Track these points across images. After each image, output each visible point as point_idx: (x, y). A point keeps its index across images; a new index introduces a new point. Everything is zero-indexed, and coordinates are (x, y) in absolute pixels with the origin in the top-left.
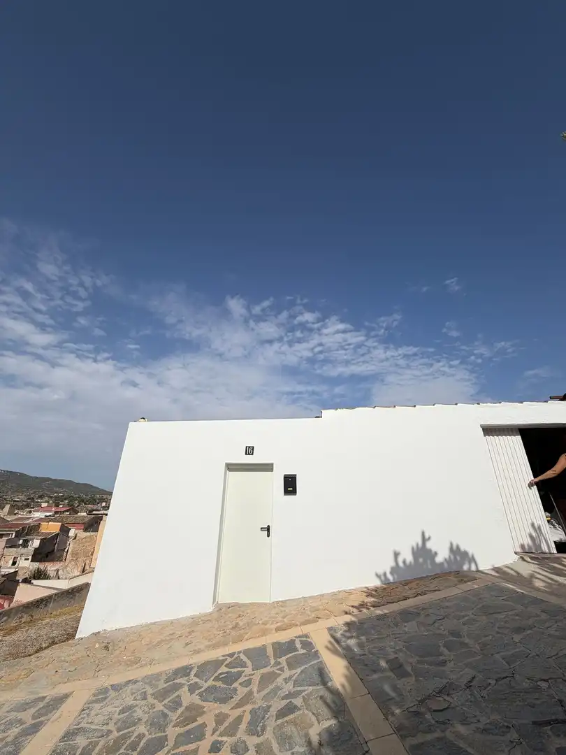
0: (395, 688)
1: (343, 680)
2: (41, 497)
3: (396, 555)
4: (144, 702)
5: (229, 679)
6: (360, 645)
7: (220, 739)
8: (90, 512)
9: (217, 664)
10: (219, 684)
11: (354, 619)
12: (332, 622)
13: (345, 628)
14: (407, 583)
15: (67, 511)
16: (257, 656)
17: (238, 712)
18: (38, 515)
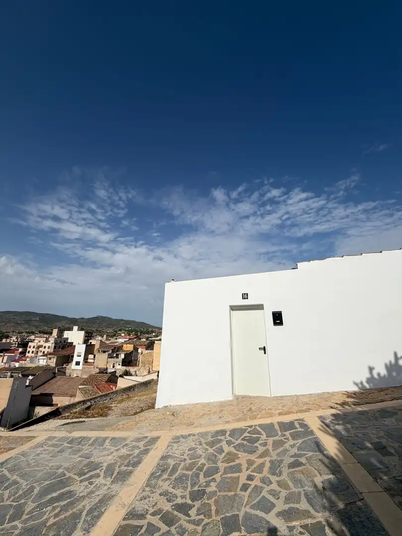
0: (381, 462)
1: (336, 451)
2: (120, 330)
3: (371, 369)
4: (201, 447)
5: (253, 441)
6: (347, 430)
7: (252, 474)
8: (147, 339)
9: (242, 431)
10: (245, 442)
11: (339, 412)
12: (321, 413)
13: (333, 418)
14: (381, 390)
15: (135, 338)
16: (269, 429)
17: (261, 461)
18: (121, 340)
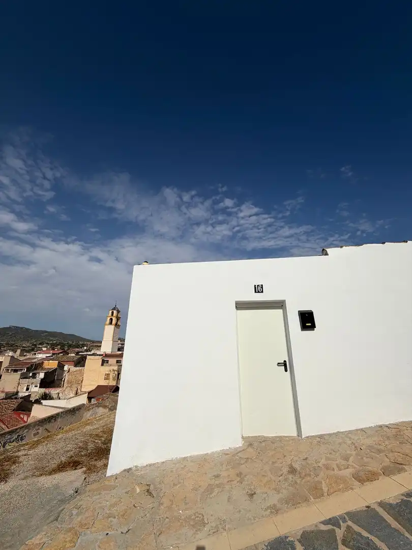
2: (40, 344)
8: (77, 353)
15: (61, 353)
18: (40, 356)
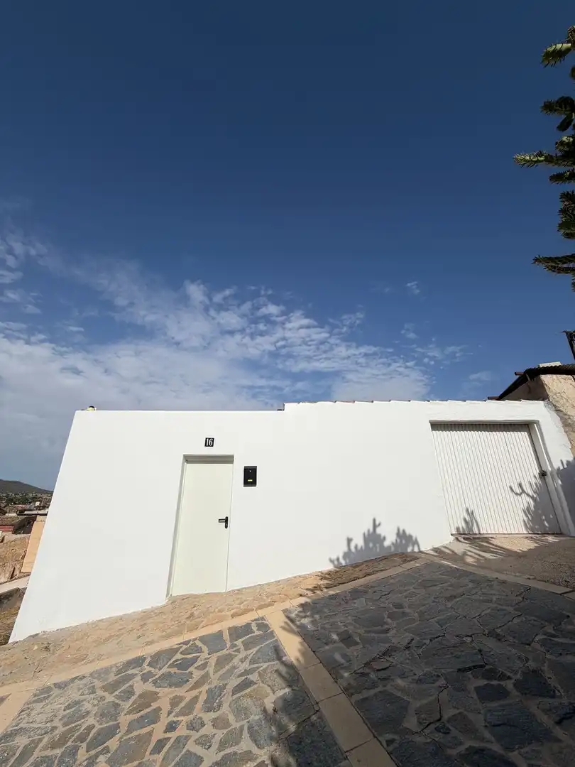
0: (344, 656)
1: (298, 654)
3: (349, 541)
4: (92, 696)
5: (184, 665)
6: (314, 622)
7: (175, 719)
8: (21, 513)
9: (173, 651)
10: (173, 670)
11: (308, 600)
12: (287, 605)
13: (300, 609)
14: (357, 566)
16: (214, 641)
17: (195, 693)
